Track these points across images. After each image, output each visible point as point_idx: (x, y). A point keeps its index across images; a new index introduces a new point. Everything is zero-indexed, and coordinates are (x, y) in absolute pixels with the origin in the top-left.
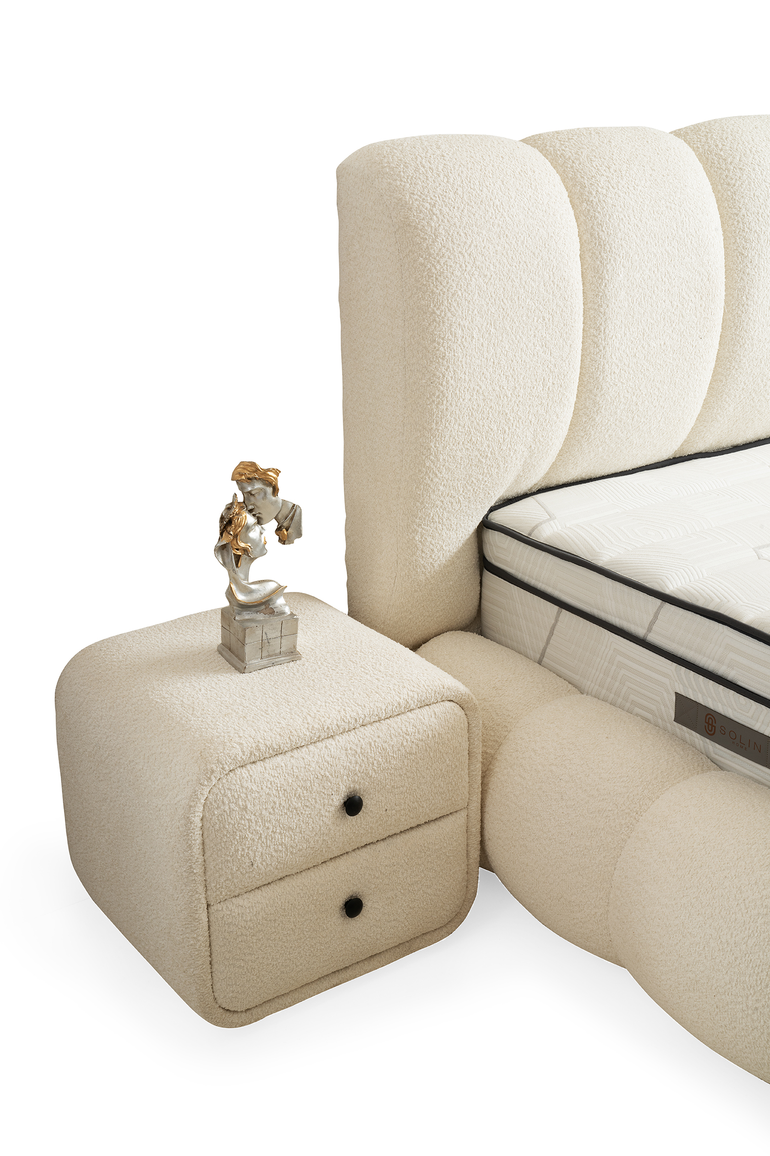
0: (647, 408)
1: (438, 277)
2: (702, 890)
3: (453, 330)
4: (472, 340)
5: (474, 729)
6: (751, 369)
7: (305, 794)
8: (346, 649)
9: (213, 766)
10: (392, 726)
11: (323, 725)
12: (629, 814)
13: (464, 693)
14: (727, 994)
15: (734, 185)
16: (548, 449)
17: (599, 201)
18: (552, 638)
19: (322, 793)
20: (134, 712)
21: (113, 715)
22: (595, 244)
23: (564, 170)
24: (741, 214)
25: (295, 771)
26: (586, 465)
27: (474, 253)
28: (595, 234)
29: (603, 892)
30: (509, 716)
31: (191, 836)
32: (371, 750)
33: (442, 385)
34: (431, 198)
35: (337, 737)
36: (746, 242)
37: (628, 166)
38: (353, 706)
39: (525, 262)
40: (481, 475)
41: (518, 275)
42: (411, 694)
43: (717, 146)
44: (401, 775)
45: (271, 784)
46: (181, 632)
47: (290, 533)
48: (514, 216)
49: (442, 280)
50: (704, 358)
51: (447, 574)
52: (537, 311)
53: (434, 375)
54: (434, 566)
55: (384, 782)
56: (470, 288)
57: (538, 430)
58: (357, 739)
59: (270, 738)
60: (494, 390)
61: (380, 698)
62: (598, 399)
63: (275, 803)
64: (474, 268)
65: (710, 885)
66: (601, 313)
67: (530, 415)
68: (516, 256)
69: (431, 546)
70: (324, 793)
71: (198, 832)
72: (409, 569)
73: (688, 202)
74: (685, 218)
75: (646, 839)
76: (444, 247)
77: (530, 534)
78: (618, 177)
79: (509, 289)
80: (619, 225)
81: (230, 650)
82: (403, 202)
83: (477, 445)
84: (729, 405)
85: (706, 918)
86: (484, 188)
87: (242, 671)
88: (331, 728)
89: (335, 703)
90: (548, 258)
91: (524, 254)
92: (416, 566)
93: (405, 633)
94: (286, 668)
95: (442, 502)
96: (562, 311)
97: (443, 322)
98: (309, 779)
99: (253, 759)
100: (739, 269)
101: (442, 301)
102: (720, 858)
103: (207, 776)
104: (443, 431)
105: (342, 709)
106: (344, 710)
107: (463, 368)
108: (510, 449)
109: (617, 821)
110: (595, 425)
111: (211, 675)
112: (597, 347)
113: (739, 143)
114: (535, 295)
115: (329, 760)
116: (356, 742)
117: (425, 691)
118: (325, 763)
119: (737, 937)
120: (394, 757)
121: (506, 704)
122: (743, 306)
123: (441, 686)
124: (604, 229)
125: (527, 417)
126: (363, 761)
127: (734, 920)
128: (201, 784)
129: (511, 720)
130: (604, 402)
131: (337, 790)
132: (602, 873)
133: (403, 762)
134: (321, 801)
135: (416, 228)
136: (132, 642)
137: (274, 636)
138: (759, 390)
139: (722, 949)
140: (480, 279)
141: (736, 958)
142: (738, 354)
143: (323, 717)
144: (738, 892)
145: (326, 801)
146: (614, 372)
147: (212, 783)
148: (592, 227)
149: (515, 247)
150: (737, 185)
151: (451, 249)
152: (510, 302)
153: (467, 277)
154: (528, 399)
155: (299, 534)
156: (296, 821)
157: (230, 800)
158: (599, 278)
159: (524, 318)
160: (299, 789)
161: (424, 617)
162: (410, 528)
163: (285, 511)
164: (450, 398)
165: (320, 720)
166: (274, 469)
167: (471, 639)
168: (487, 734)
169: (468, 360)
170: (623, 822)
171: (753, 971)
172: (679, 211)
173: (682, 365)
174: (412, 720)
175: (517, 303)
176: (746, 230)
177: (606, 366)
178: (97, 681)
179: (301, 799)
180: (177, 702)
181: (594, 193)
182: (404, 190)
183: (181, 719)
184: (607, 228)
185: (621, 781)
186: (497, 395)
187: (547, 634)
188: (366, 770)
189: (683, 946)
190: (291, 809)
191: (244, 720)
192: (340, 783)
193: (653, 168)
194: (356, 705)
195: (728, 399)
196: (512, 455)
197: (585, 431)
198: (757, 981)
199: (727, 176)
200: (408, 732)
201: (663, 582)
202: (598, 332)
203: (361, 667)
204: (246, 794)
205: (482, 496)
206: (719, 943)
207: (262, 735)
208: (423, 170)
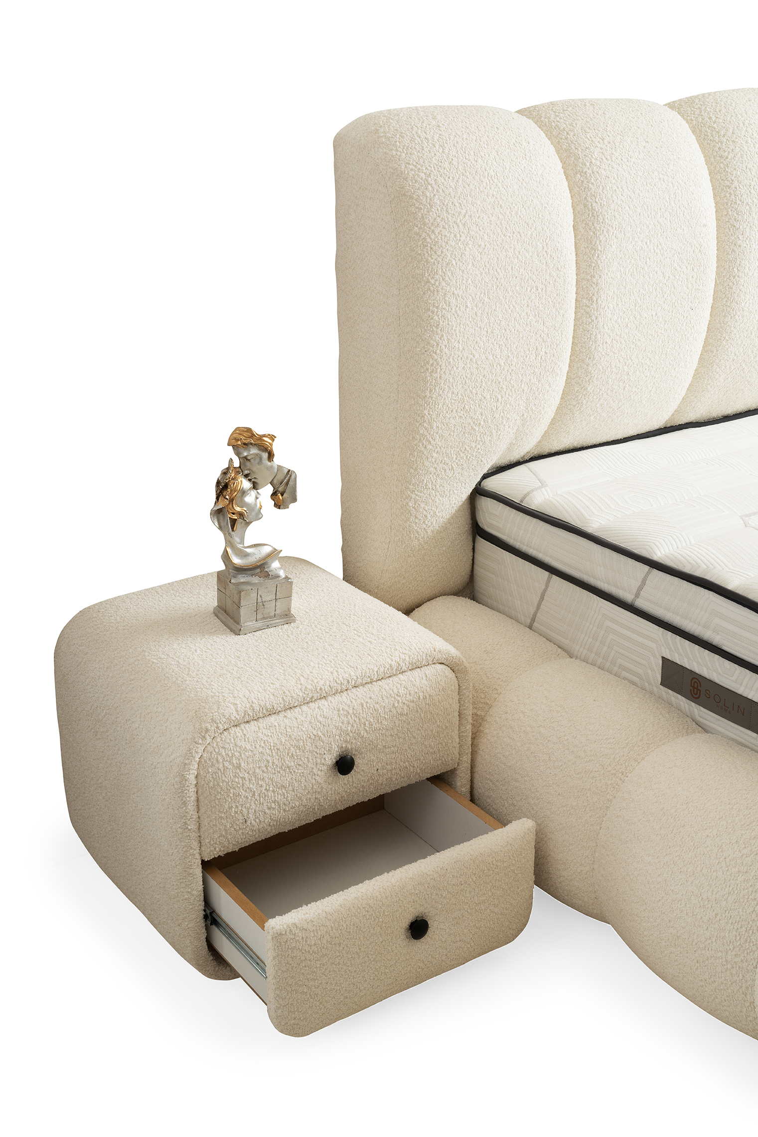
0: (638, 378)
1: (432, 246)
2: (684, 848)
3: (447, 299)
4: (466, 310)
5: (465, 692)
6: (742, 340)
7: (298, 753)
8: (339, 612)
9: (208, 725)
10: (384, 688)
11: (316, 686)
12: (615, 775)
13: (455, 656)
14: (707, 949)
15: (727, 158)
16: (541, 418)
17: (593, 172)
18: (543, 603)
19: (314, 753)
20: (131, 672)
21: (111, 675)
22: (589, 215)
23: (559, 141)
24: (733, 186)
25: (288, 730)
26: (578, 434)
27: (468, 223)
28: (588, 205)
29: (589, 851)
30: (499, 678)
31: (186, 793)
32: (363, 711)
33: (436, 353)
34: (426, 168)
35: (330, 698)
36: (737, 214)
37: (622, 138)
38: (345, 668)
39: (519, 233)
40: (474, 443)
41: (512, 246)
42: (402, 656)
43: (710, 118)
44: (391, 735)
45: (264, 743)
46: (177, 595)
47: (285, 498)
48: (509, 187)
49: (436, 249)
50: (696, 329)
51: (440, 540)
52: (530, 281)
53: (429, 343)
54: (427, 532)
55: (375, 742)
56: (464, 257)
57: (531, 398)
58: (349, 700)
59: (263, 698)
60: (487, 359)
61: (372, 660)
62: (590, 369)
63: (268, 761)
64: (468, 238)
65: (692, 844)
66: (594, 283)
67: (523, 384)
68: (510, 227)
69: (425, 512)
70: (316, 752)
71: (193, 789)
72: (403, 534)
73: (680, 174)
74: (677, 190)
75: (631, 799)
76: (439, 216)
77: (522, 501)
78: (612, 149)
79: (503, 259)
80: (612, 196)
81: (225, 612)
82: (399, 172)
83: (470, 413)
84: (720, 376)
85: (688, 876)
86: (479, 159)
87: (237, 632)
88: (323, 689)
89: (328, 665)
90: (541, 229)
91: (518, 224)
92: (410, 532)
93: (398, 597)
94: (280, 630)
95: (436, 468)
96: (555, 281)
97: (438, 291)
98: (302, 738)
99: (247, 718)
100: (731, 241)
101: (437, 270)
102: (703, 817)
103: (201, 735)
104: (436, 398)
105: (335, 671)
106: (337, 671)
107: (456, 336)
108: (502, 417)
109: (603, 781)
110: (586, 394)
111: (206, 637)
112: (589, 317)
113: (732, 116)
114: (529, 265)
115: (321, 720)
116: (349, 702)
117: (417, 654)
118: (318, 724)
119: (718, 894)
120: (385, 718)
121: (496, 667)
122: (734, 277)
123: (432, 649)
124: (597, 200)
125: (520, 385)
126: (355, 721)
127: (715, 878)
128: (196, 743)
129: (501, 683)
130: (596, 371)
131: (329, 750)
132: (588, 832)
133: (395, 723)
134: (313, 760)
135: (411, 197)
136: (130, 604)
137: (269, 599)
138: (750, 361)
139: (703, 906)
140: (475, 249)
141: (717, 915)
142: (729, 326)
143: (316, 678)
144: (720, 851)
145: (319, 761)
146: (606, 342)
147: (206, 742)
148: (585, 198)
149: (509, 217)
150: (730, 157)
151: (446, 219)
152: (503, 272)
153: (461, 247)
154: (521, 368)
155: (294, 499)
156: (288, 780)
157: (224, 759)
158: (592, 248)
159: (518, 288)
160: (292, 748)
161: (417, 581)
162: (404, 494)
163: (280, 477)
164: (443, 367)
165: (313, 681)
166: (269, 435)
167: (463, 604)
168: (477, 697)
169: (462, 329)
170: (609, 782)
171: (732, 927)
172: (672, 183)
173: (674, 336)
174: (404, 682)
175: (511, 273)
176: (738, 202)
177: (599, 336)
178: (95, 642)
179: (294, 758)
180: (173, 663)
181: (588, 164)
182: (399, 160)
183: (177, 679)
184: (600, 199)
185: (608, 742)
186: (490, 364)
187: (538, 599)
188: (358, 730)
189: (666, 902)
190: (283, 768)
191: (238, 681)
192: (333, 743)
193: (646, 140)
194: (349, 667)
195: (718, 370)
196: (504, 423)
197: (577, 400)
198: (736, 936)
199: (719, 148)
200: (399, 693)
201: (651, 548)
202: (591, 302)
203: (354, 630)
204: (240, 752)
205: (475, 463)
206: (700, 900)
207: (256, 695)
208: (419, 140)
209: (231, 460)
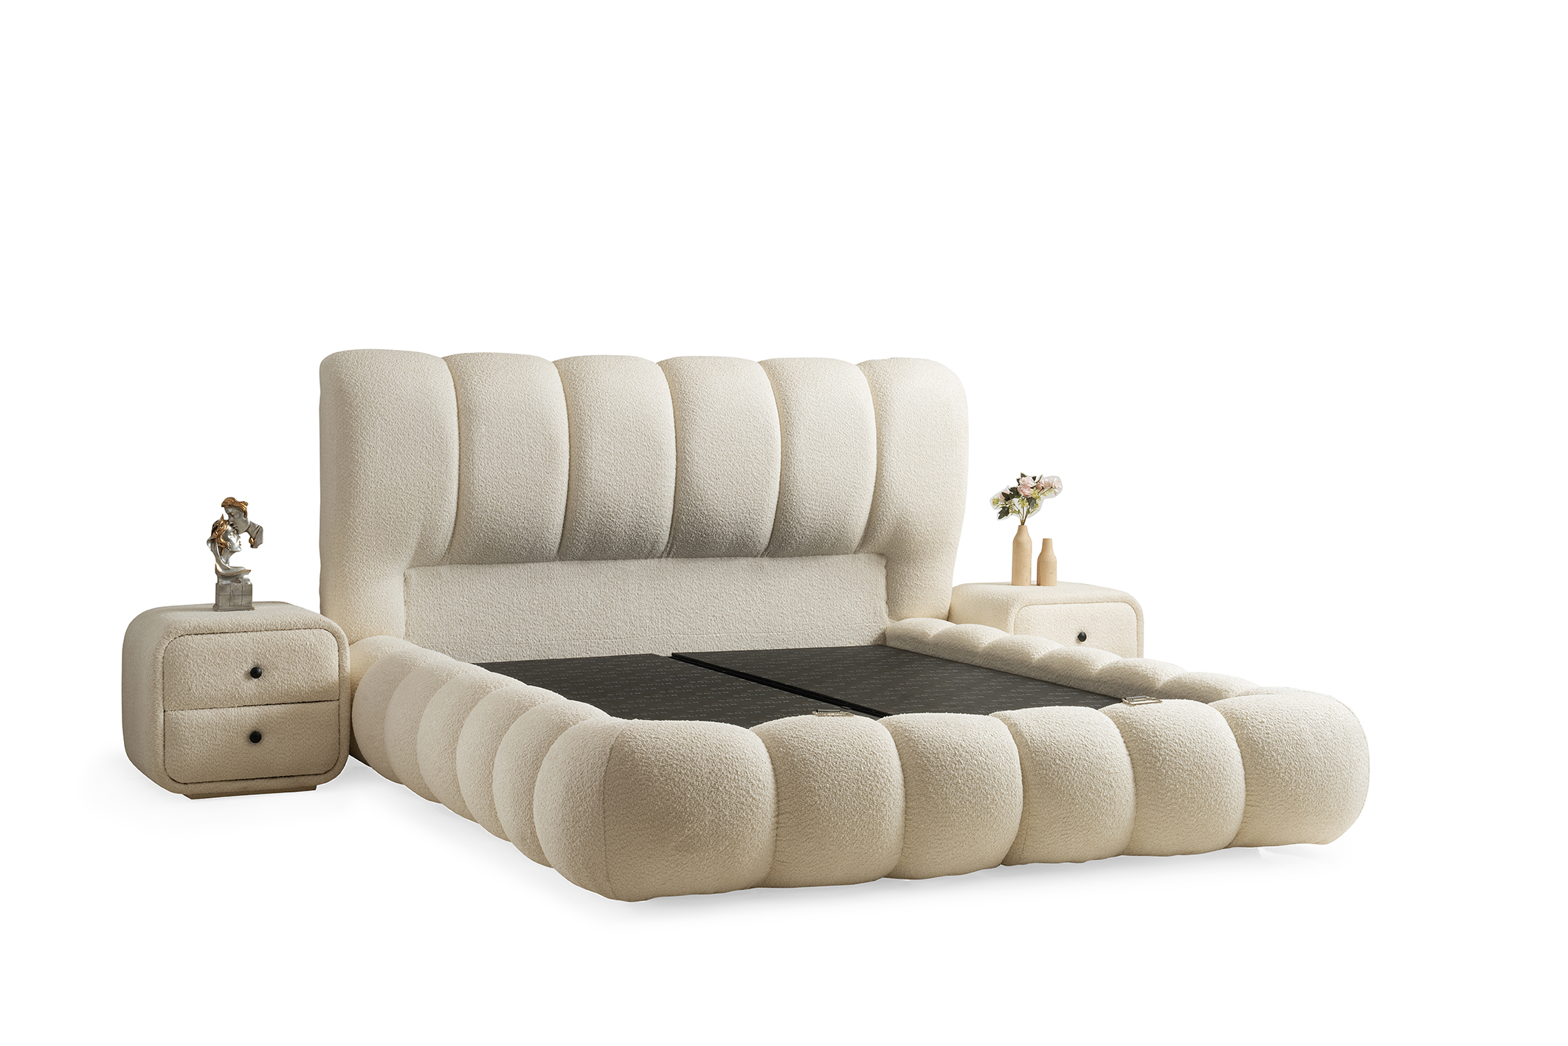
3: (364, 447)
4: (376, 454)
6: (594, 498)
7: (225, 657)
9: (173, 630)
10: (283, 634)
11: (240, 624)
15: (576, 388)
17: (472, 388)
19: (235, 660)
22: (467, 411)
23: (456, 372)
25: (220, 643)
27: (379, 407)
31: (158, 665)
32: (269, 645)
33: (357, 477)
35: (249, 633)
42: (298, 620)
43: (573, 368)
44: (287, 663)
45: (204, 647)
47: (256, 542)
48: (409, 390)
52: (423, 442)
55: (275, 663)
56: (375, 425)
57: (427, 513)
59: (208, 623)
61: (279, 619)
62: (472, 500)
63: (206, 658)
64: (378, 415)
66: (470, 449)
67: (421, 502)
68: (407, 411)
70: (238, 660)
71: (160, 664)
74: (530, 402)
76: (360, 403)
78: (487, 377)
80: (482, 402)
82: (340, 379)
86: (393, 375)
91: (413, 411)
97: (358, 443)
98: (228, 649)
99: (195, 632)
100: (578, 436)
101: (358, 431)
103: (169, 634)
106: (255, 620)
107: (370, 469)
113: (588, 368)
115: (242, 643)
116: (260, 637)
118: (239, 644)
120: (282, 651)
123: (321, 621)
125: (417, 503)
126: (264, 650)
128: (165, 638)
131: (245, 660)
133: (289, 655)
134: (236, 665)
137: (237, 594)
140: (382, 421)
142: (582, 488)
145: (239, 665)
147: (172, 639)
149: (407, 407)
150: (579, 389)
151: (365, 404)
153: (373, 420)
155: (262, 543)
156: (218, 671)
157: (179, 651)
158: (468, 430)
160: (221, 653)
163: (253, 529)
164: (362, 485)
166: (246, 503)
169: (373, 465)
172: (527, 398)
173: (534, 487)
174: (297, 634)
176: (582, 415)
179: (222, 659)
181: (469, 384)
182: (342, 373)
184: (474, 402)
188: (266, 655)
190: (215, 664)
192: (248, 658)
193: (513, 375)
194: (264, 620)
196: (410, 524)
197: (467, 520)
200: (293, 639)
202: (468, 459)
204: (189, 650)
207: (204, 622)
209: (223, 517)
